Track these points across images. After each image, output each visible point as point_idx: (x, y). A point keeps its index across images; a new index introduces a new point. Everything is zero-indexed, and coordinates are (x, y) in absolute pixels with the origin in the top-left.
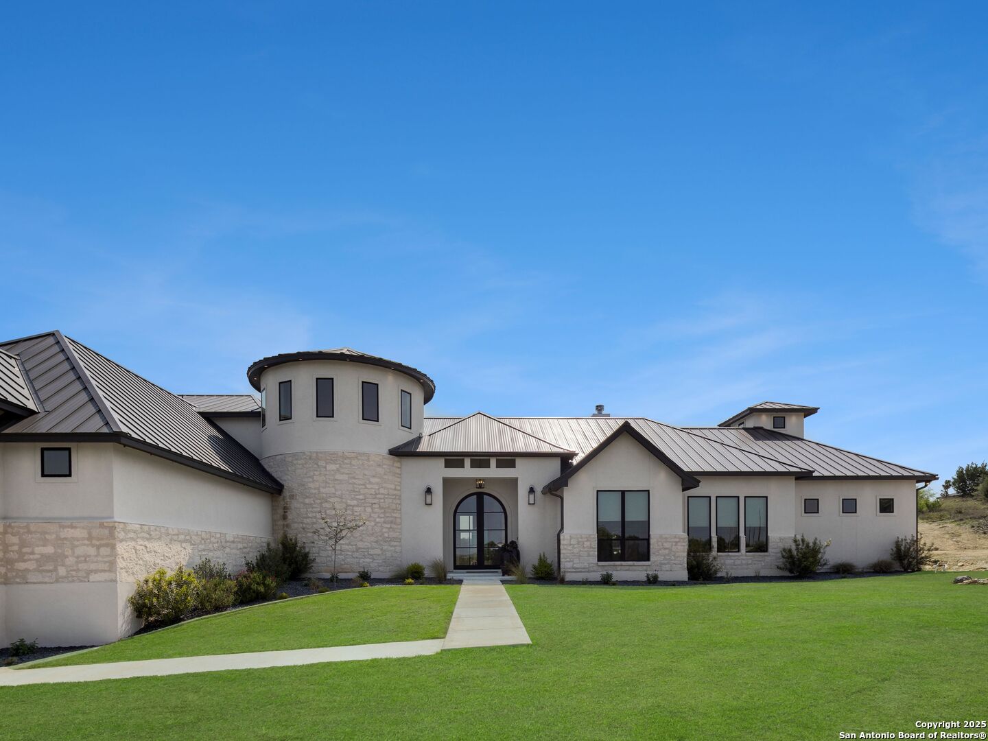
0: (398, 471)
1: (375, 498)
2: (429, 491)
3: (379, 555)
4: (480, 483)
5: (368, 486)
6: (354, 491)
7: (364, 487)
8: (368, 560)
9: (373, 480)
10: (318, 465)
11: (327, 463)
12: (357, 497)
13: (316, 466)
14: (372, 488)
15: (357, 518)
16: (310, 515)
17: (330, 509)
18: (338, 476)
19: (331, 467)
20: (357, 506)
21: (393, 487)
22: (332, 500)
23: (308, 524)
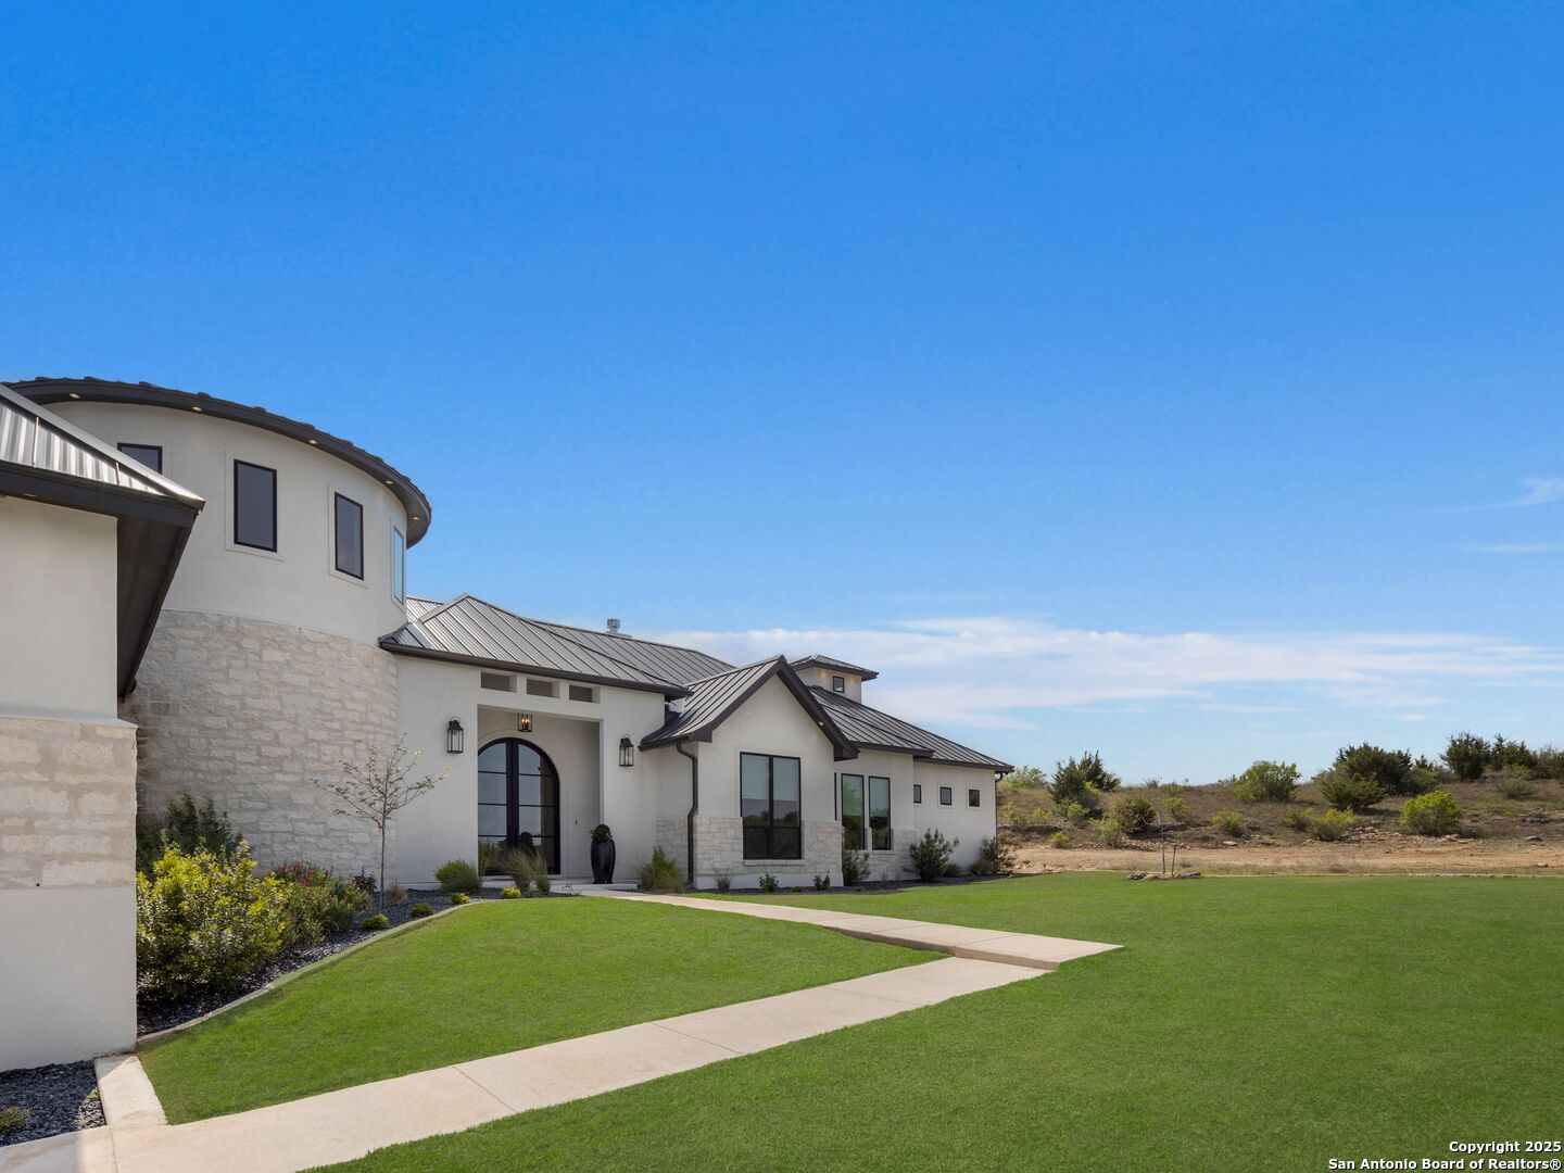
0: (393, 682)
1: (361, 730)
2: (454, 727)
3: (366, 845)
4: (525, 722)
5: (349, 705)
6: (322, 713)
7: (339, 705)
8: (345, 855)
9: (359, 695)
10: (239, 645)
11: (263, 646)
12: (328, 724)
13: (234, 648)
14: (354, 710)
15: (328, 767)
16: (215, 753)
17: (267, 744)
18: (287, 677)
19: (271, 655)
20: (329, 743)
21: (386, 711)
22: (275, 725)
23: (209, 772)
